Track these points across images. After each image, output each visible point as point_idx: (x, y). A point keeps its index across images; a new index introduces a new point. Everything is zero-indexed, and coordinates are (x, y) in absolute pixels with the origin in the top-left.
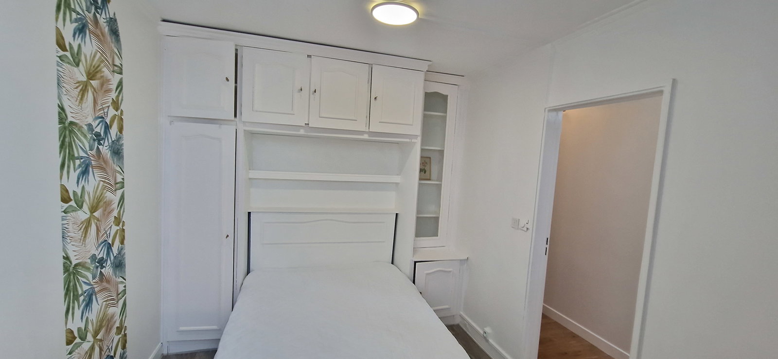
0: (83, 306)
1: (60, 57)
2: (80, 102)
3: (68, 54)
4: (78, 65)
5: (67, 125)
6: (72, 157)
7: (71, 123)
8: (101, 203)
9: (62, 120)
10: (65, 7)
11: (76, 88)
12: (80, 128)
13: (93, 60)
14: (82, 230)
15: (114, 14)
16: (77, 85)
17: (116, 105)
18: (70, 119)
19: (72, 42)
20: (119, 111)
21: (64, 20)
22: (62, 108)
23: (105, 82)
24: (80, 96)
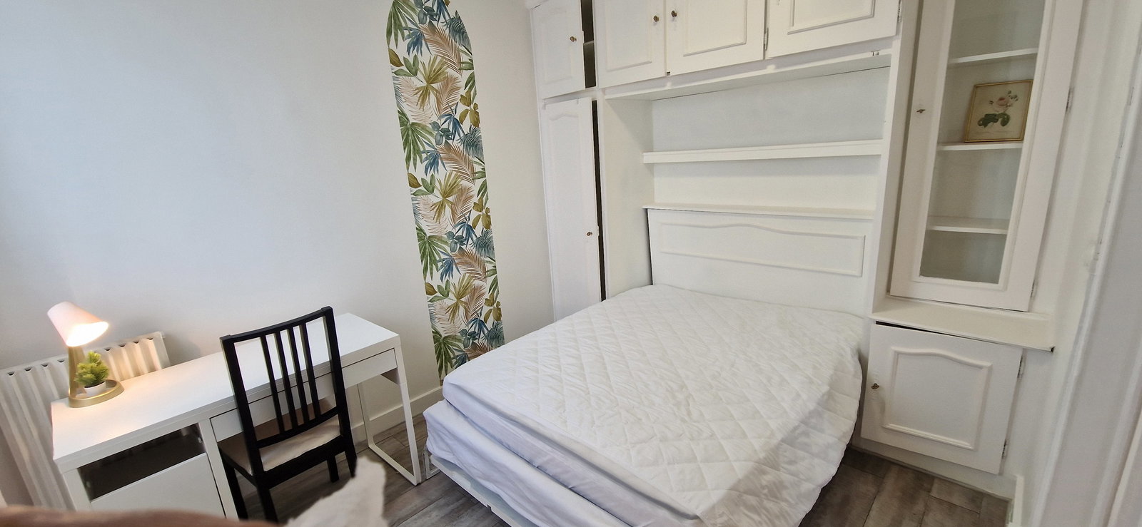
0: (441, 270)
1: (395, 73)
2: (421, 106)
3: (404, 68)
4: (415, 74)
5: (409, 126)
6: (417, 152)
7: (413, 124)
8: (456, 190)
9: (402, 124)
10: (396, 29)
11: (416, 94)
12: (424, 128)
13: (433, 65)
14: (435, 210)
15: (456, 12)
16: (417, 91)
17: (467, 100)
18: (411, 121)
19: (407, 56)
20: (472, 106)
21: (396, 40)
22: (402, 113)
23: (449, 81)
24: (420, 100)
